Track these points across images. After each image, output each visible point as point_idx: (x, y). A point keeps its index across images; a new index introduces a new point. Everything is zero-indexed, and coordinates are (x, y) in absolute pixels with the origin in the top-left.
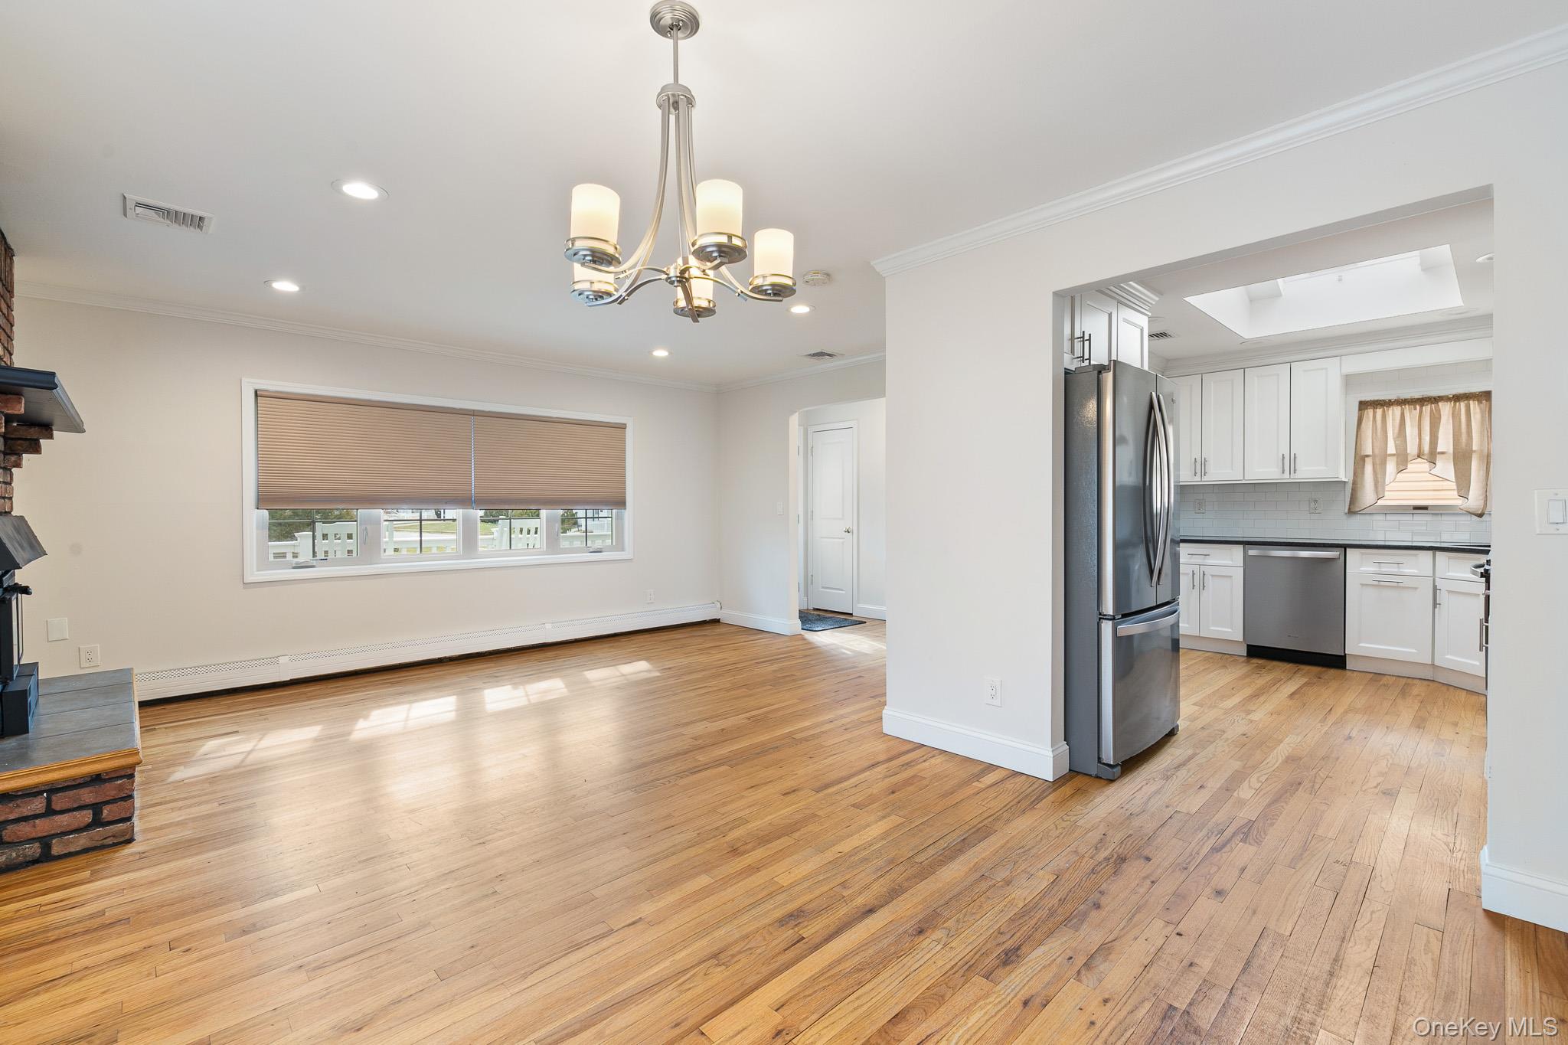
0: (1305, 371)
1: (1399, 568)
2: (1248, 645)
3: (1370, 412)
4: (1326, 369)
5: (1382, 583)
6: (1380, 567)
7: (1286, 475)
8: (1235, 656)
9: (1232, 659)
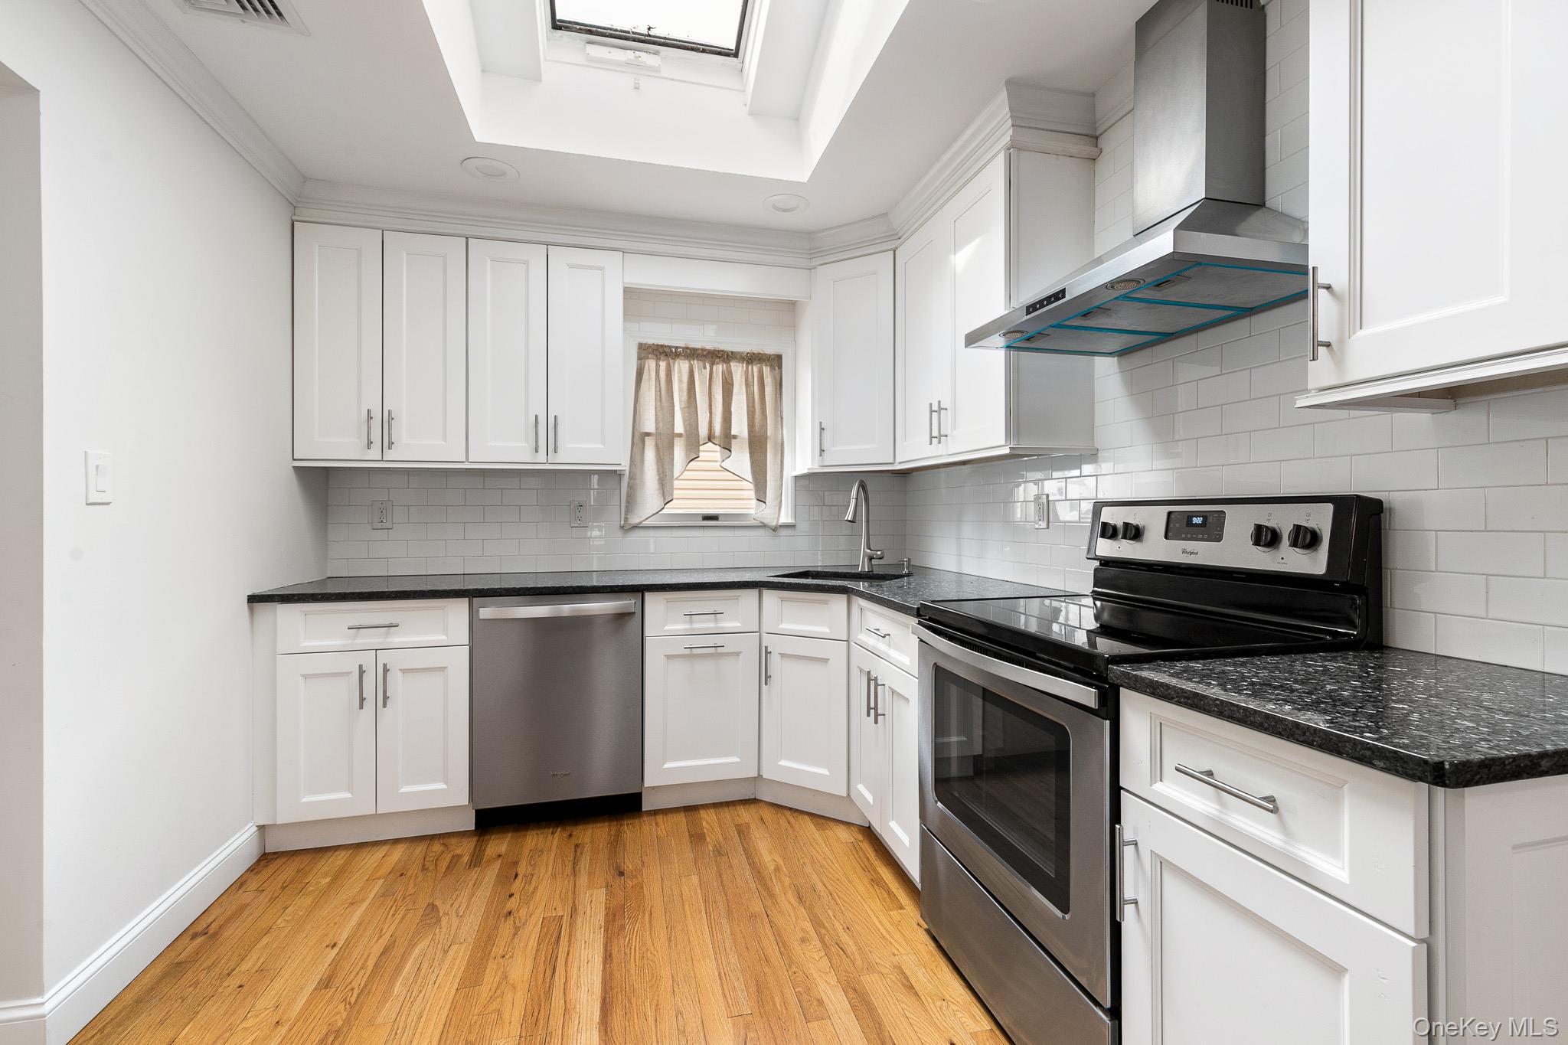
1: (716, 621)
2: (476, 811)
3: (652, 363)
4: (601, 269)
5: (695, 651)
6: (691, 622)
7: (541, 457)
8: (454, 841)
9: (448, 857)
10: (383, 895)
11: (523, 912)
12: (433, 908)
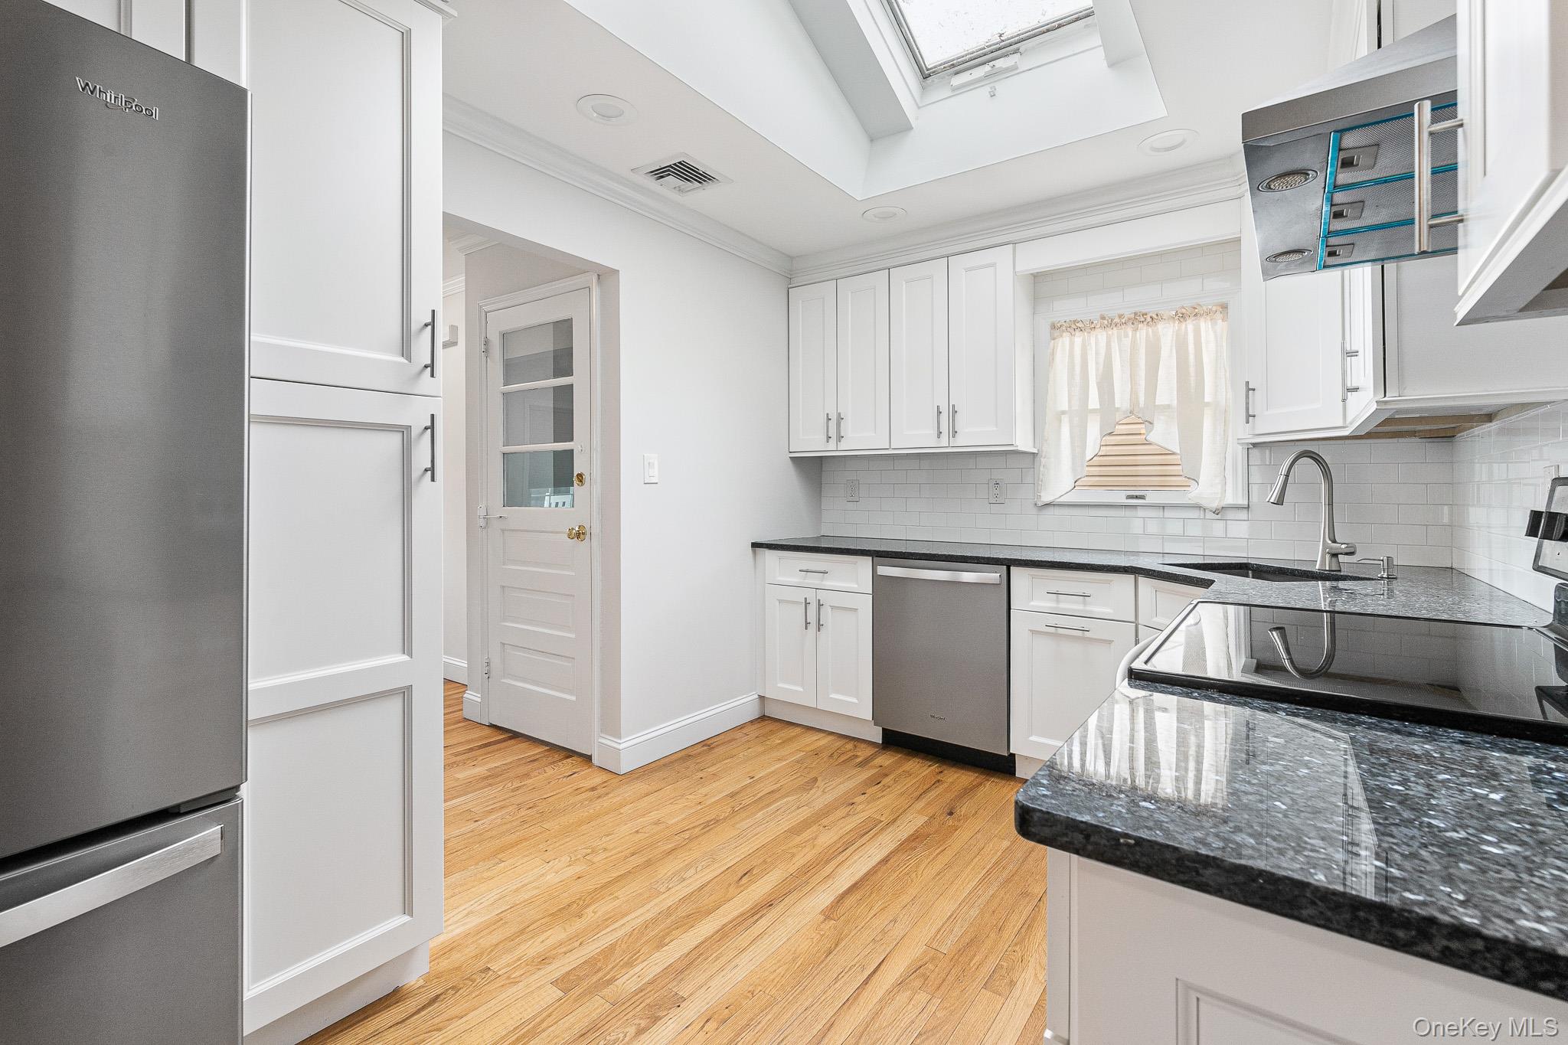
0: (967, 270)
1: (1085, 603)
2: (884, 730)
3: (1064, 341)
4: (993, 265)
5: (1060, 631)
6: (1058, 601)
7: (944, 441)
8: (863, 746)
9: (851, 754)
10: (798, 762)
11: (861, 807)
12: (815, 780)
